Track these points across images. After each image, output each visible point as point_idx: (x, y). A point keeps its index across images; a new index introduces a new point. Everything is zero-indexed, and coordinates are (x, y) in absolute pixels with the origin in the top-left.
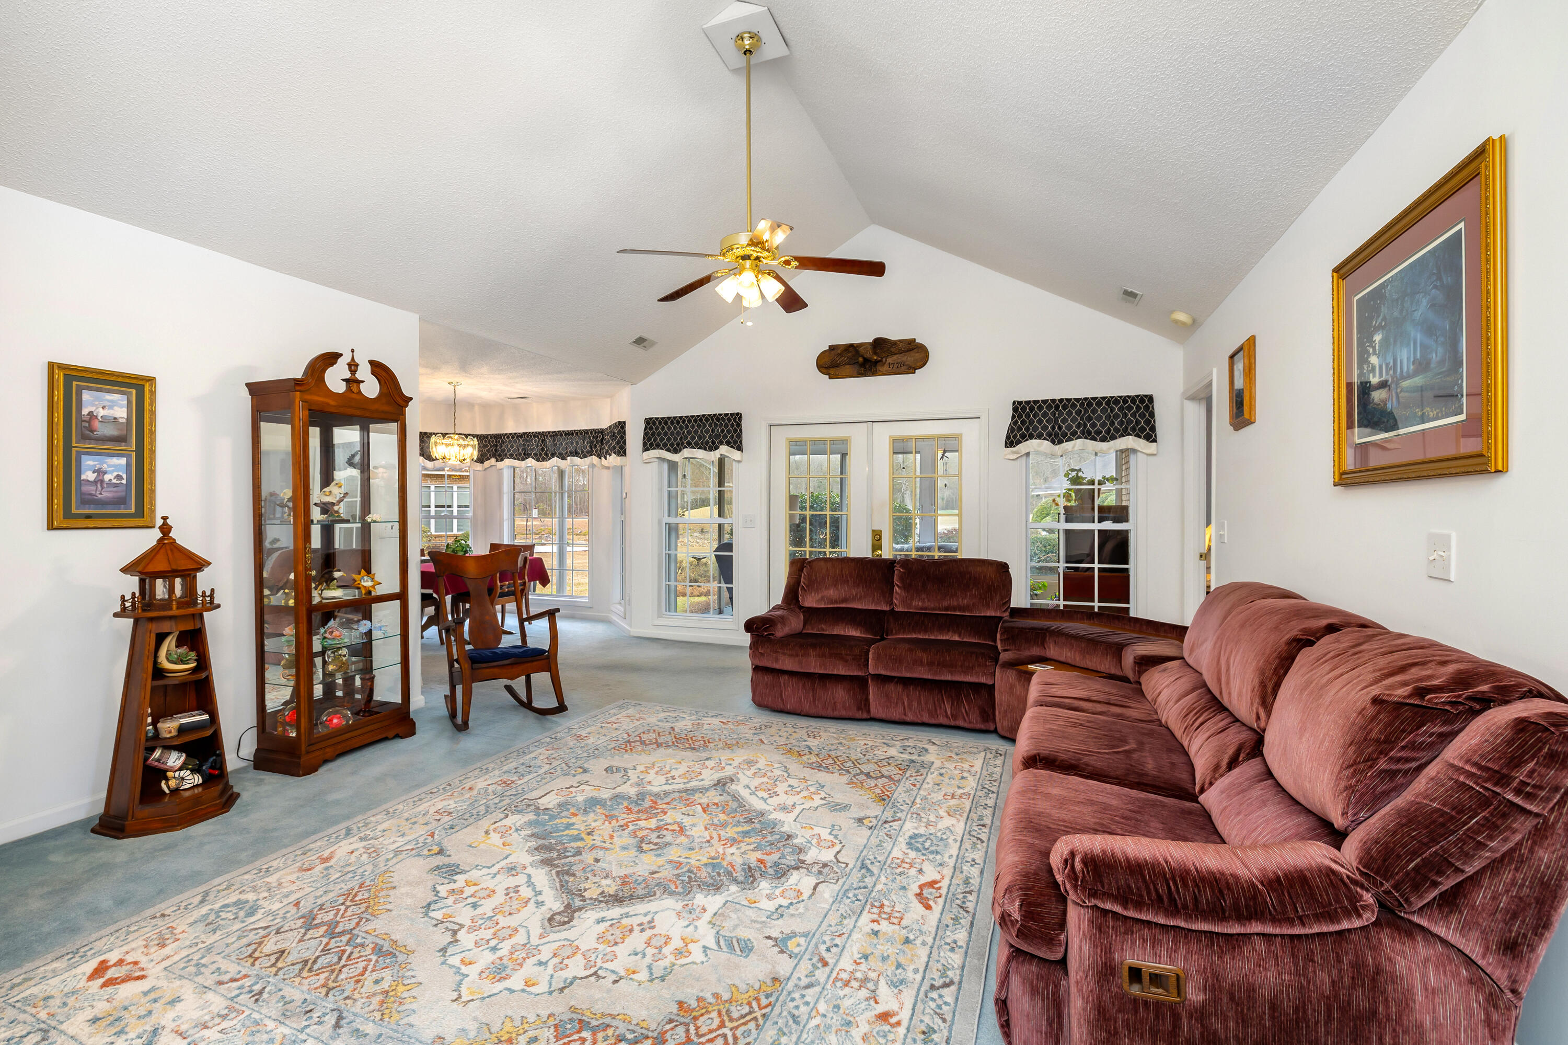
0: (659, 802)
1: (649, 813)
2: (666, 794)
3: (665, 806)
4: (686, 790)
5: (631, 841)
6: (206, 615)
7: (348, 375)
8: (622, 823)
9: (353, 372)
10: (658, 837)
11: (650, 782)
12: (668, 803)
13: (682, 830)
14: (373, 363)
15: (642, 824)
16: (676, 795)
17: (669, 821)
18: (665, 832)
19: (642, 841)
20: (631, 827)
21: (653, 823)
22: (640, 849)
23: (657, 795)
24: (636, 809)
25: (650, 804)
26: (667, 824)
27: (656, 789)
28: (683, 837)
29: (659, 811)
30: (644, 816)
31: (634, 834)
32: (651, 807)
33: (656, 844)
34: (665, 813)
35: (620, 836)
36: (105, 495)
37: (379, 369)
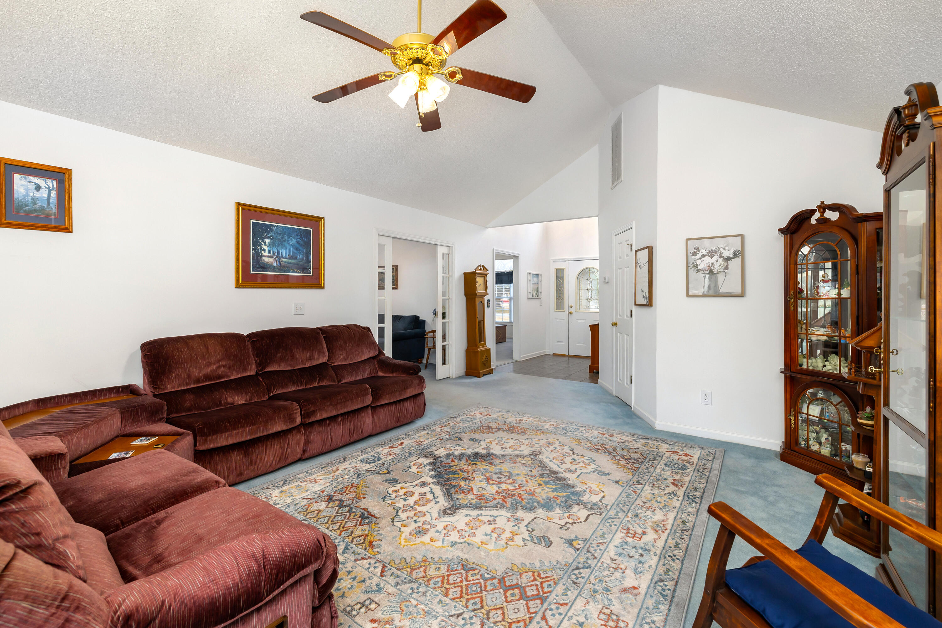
0: (500, 501)
1: (507, 494)
2: (495, 507)
3: (496, 497)
4: (481, 507)
5: (515, 478)
8: (523, 489)
10: (501, 478)
11: (509, 521)
12: (495, 499)
13: (488, 479)
15: (510, 487)
16: (488, 505)
17: (494, 486)
18: (497, 480)
19: (510, 477)
20: (517, 485)
21: (504, 487)
22: (510, 473)
23: (502, 507)
24: (516, 497)
25: (507, 500)
26: (496, 484)
27: (503, 512)
28: (488, 475)
29: (501, 494)
30: (510, 492)
31: (514, 482)
32: (506, 498)
33: (502, 475)
34: (497, 492)
35: (522, 481)
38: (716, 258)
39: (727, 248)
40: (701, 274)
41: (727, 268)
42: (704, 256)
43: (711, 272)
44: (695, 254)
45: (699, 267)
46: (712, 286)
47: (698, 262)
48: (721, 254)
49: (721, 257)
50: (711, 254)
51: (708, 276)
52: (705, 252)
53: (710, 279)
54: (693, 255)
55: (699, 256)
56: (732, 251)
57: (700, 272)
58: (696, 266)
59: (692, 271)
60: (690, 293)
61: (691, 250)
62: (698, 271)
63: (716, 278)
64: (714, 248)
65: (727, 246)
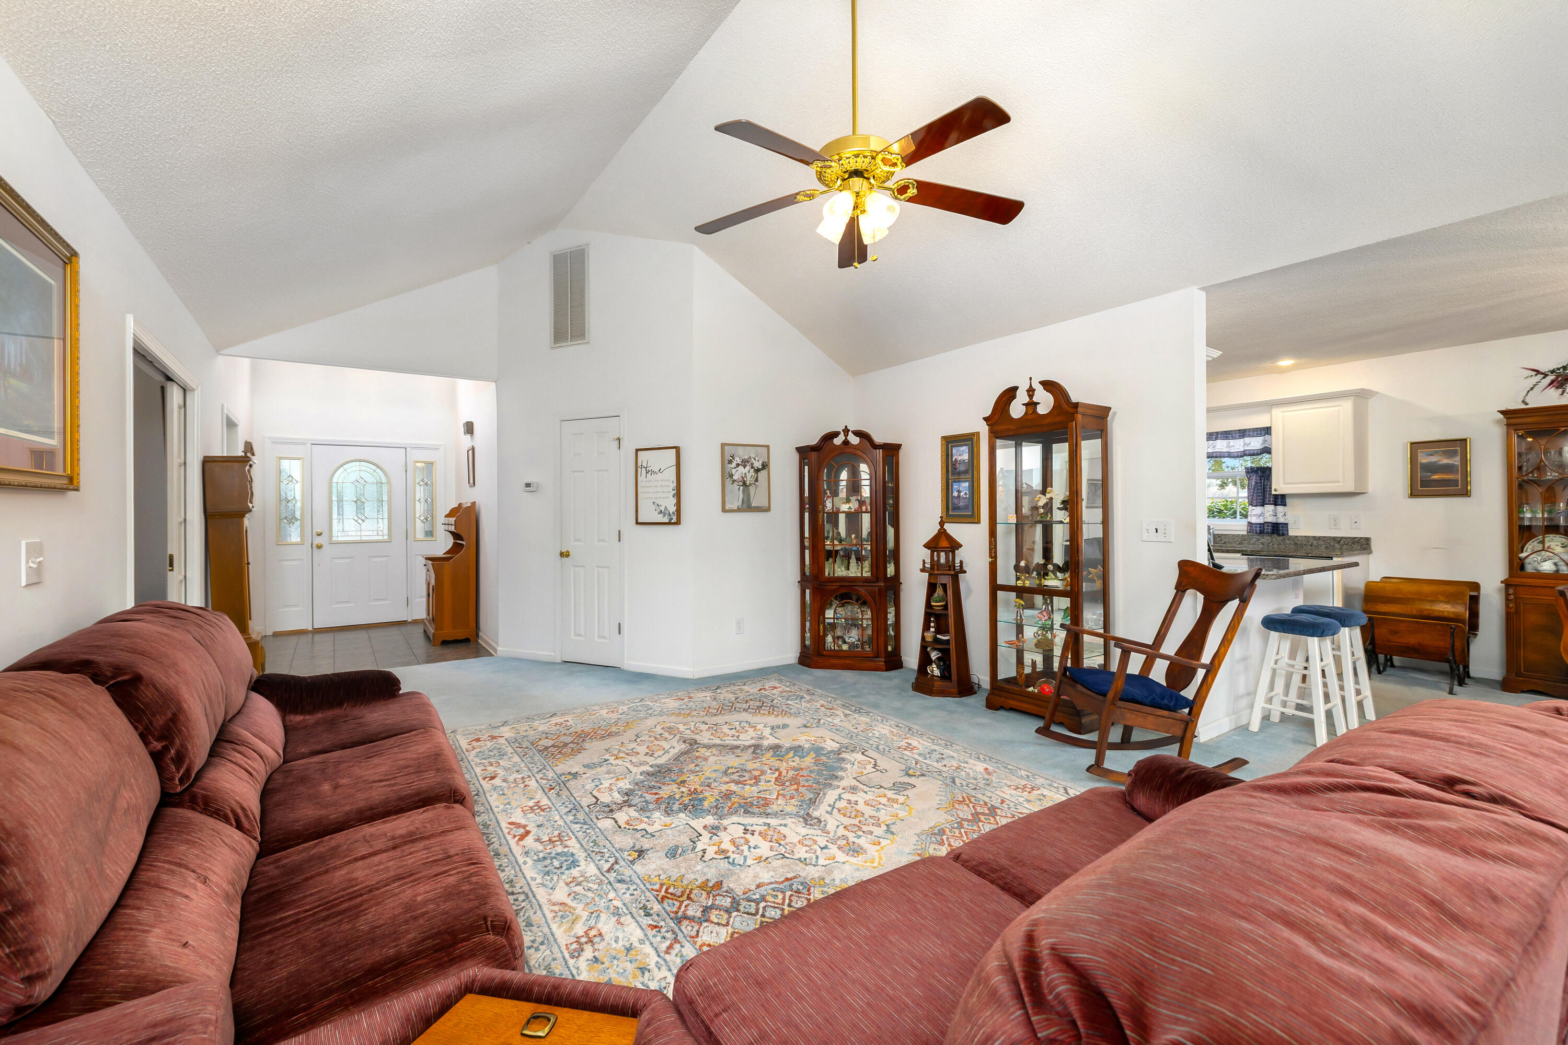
6: (960, 575)
7: (1027, 400)
9: (1031, 396)
14: (1041, 383)
36: (961, 504)
37: (1049, 385)
38: (748, 468)
39: (757, 459)
40: (735, 486)
41: (757, 480)
42: (738, 465)
43: (744, 484)
44: (730, 462)
45: (735, 478)
46: (745, 500)
47: (734, 471)
48: (752, 464)
49: (752, 467)
50: (744, 463)
51: (742, 488)
52: (739, 462)
53: (743, 491)
54: (729, 463)
55: (734, 465)
56: (761, 462)
57: (736, 483)
58: (731, 476)
59: (728, 481)
60: (727, 508)
61: (728, 457)
62: (734, 481)
63: (748, 490)
64: (746, 458)
65: (757, 456)
